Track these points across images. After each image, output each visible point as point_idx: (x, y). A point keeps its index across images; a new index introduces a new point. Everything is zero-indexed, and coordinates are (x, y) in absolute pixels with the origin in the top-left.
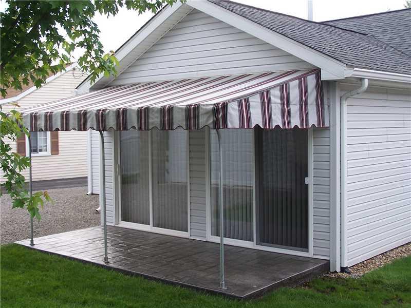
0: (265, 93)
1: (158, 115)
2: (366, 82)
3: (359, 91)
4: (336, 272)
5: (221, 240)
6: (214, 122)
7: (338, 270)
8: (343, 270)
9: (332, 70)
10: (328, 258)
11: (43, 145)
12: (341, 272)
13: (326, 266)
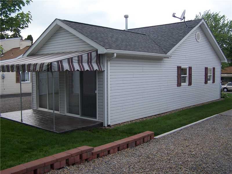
0: (70, 59)
1: (33, 66)
2: (115, 55)
3: (113, 58)
4: (105, 126)
5: (54, 111)
6: (47, 69)
7: (106, 125)
8: (108, 126)
9: (102, 50)
10: (102, 121)
11: (27, 78)
12: (108, 127)
13: (102, 124)
